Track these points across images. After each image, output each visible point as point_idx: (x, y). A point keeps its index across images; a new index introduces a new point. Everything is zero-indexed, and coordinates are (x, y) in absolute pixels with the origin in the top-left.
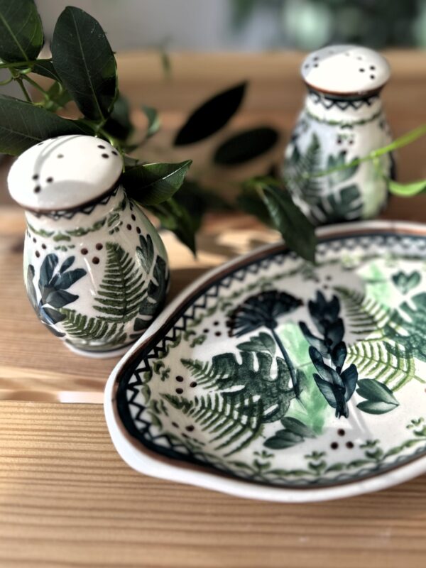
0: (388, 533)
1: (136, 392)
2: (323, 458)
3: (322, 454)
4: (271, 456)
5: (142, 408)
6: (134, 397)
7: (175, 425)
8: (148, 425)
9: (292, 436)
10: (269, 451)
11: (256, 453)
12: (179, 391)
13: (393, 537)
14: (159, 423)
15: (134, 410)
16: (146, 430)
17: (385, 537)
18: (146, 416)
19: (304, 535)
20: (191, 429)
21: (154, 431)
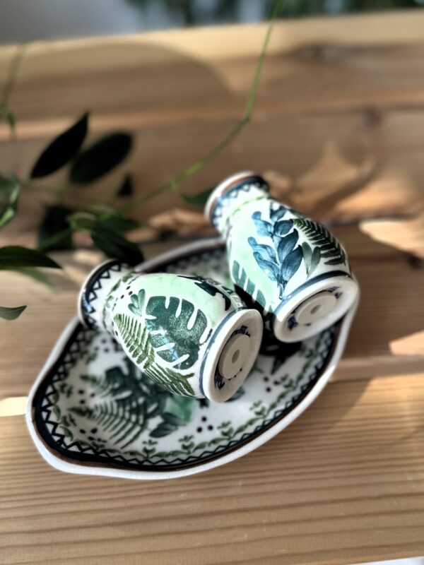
0: (240, 484)
1: (49, 412)
2: (192, 440)
3: (191, 437)
4: (155, 443)
5: (55, 425)
6: (48, 416)
7: (82, 432)
8: (62, 437)
9: (169, 426)
10: (154, 440)
11: (144, 443)
12: (83, 402)
13: (244, 486)
14: (70, 434)
15: (50, 427)
16: (61, 441)
17: (238, 486)
18: (60, 431)
19: (184, 492)
20: (94, 431)
21: (68, 441)
